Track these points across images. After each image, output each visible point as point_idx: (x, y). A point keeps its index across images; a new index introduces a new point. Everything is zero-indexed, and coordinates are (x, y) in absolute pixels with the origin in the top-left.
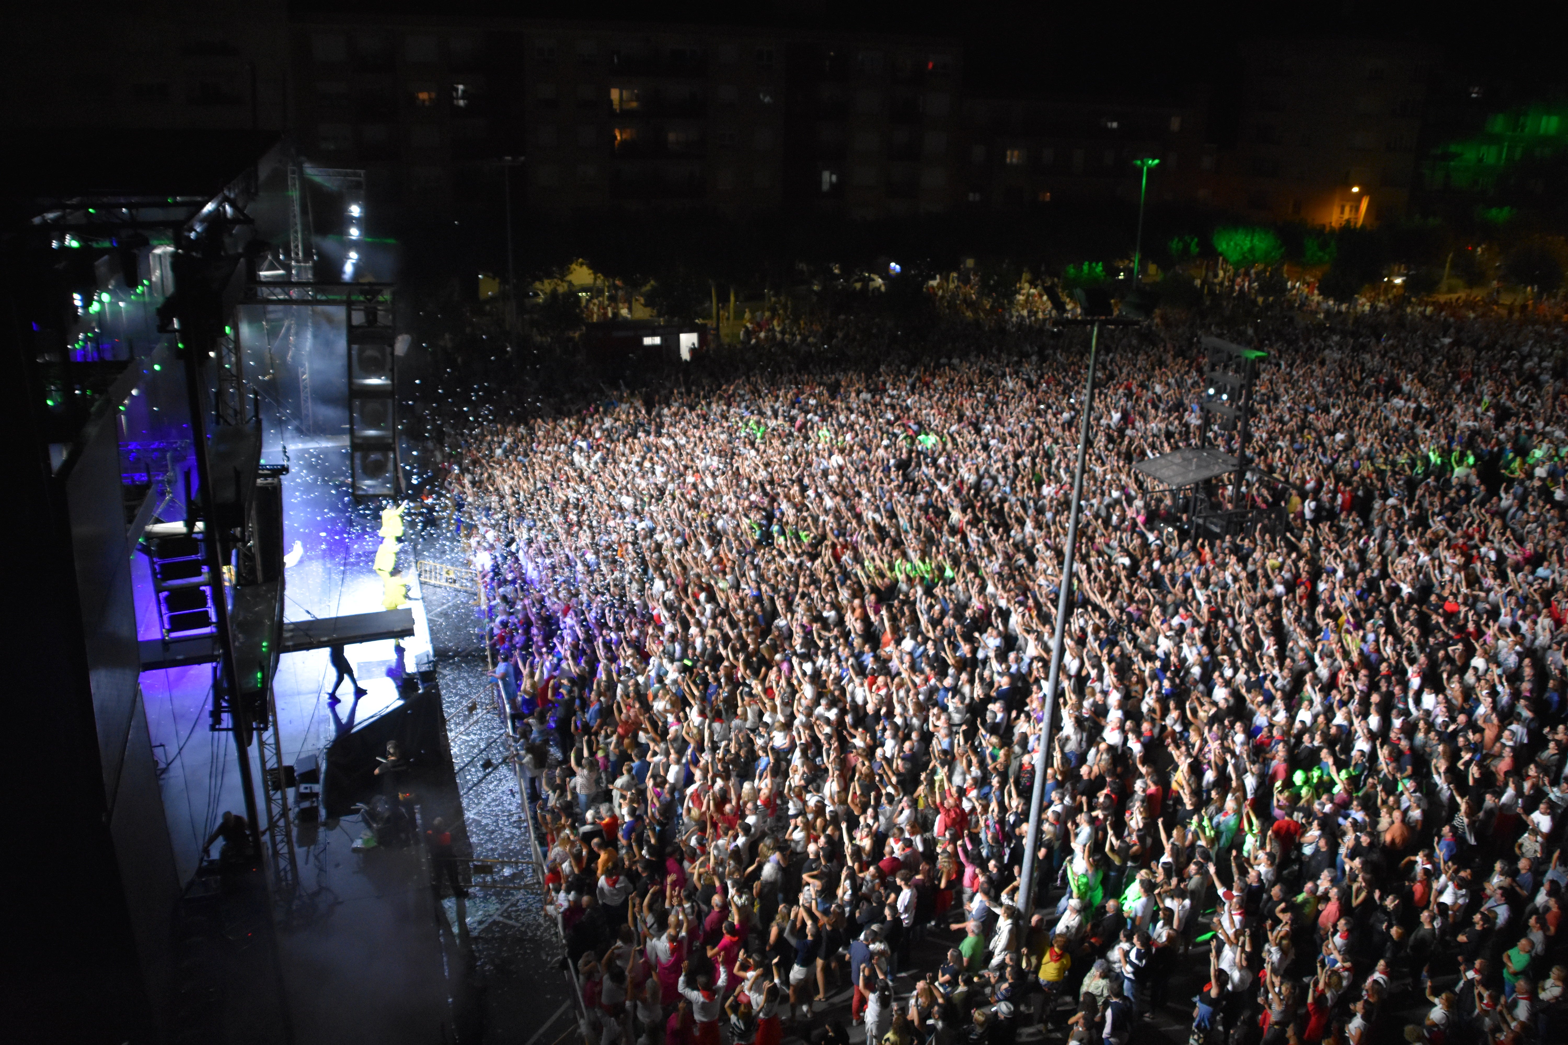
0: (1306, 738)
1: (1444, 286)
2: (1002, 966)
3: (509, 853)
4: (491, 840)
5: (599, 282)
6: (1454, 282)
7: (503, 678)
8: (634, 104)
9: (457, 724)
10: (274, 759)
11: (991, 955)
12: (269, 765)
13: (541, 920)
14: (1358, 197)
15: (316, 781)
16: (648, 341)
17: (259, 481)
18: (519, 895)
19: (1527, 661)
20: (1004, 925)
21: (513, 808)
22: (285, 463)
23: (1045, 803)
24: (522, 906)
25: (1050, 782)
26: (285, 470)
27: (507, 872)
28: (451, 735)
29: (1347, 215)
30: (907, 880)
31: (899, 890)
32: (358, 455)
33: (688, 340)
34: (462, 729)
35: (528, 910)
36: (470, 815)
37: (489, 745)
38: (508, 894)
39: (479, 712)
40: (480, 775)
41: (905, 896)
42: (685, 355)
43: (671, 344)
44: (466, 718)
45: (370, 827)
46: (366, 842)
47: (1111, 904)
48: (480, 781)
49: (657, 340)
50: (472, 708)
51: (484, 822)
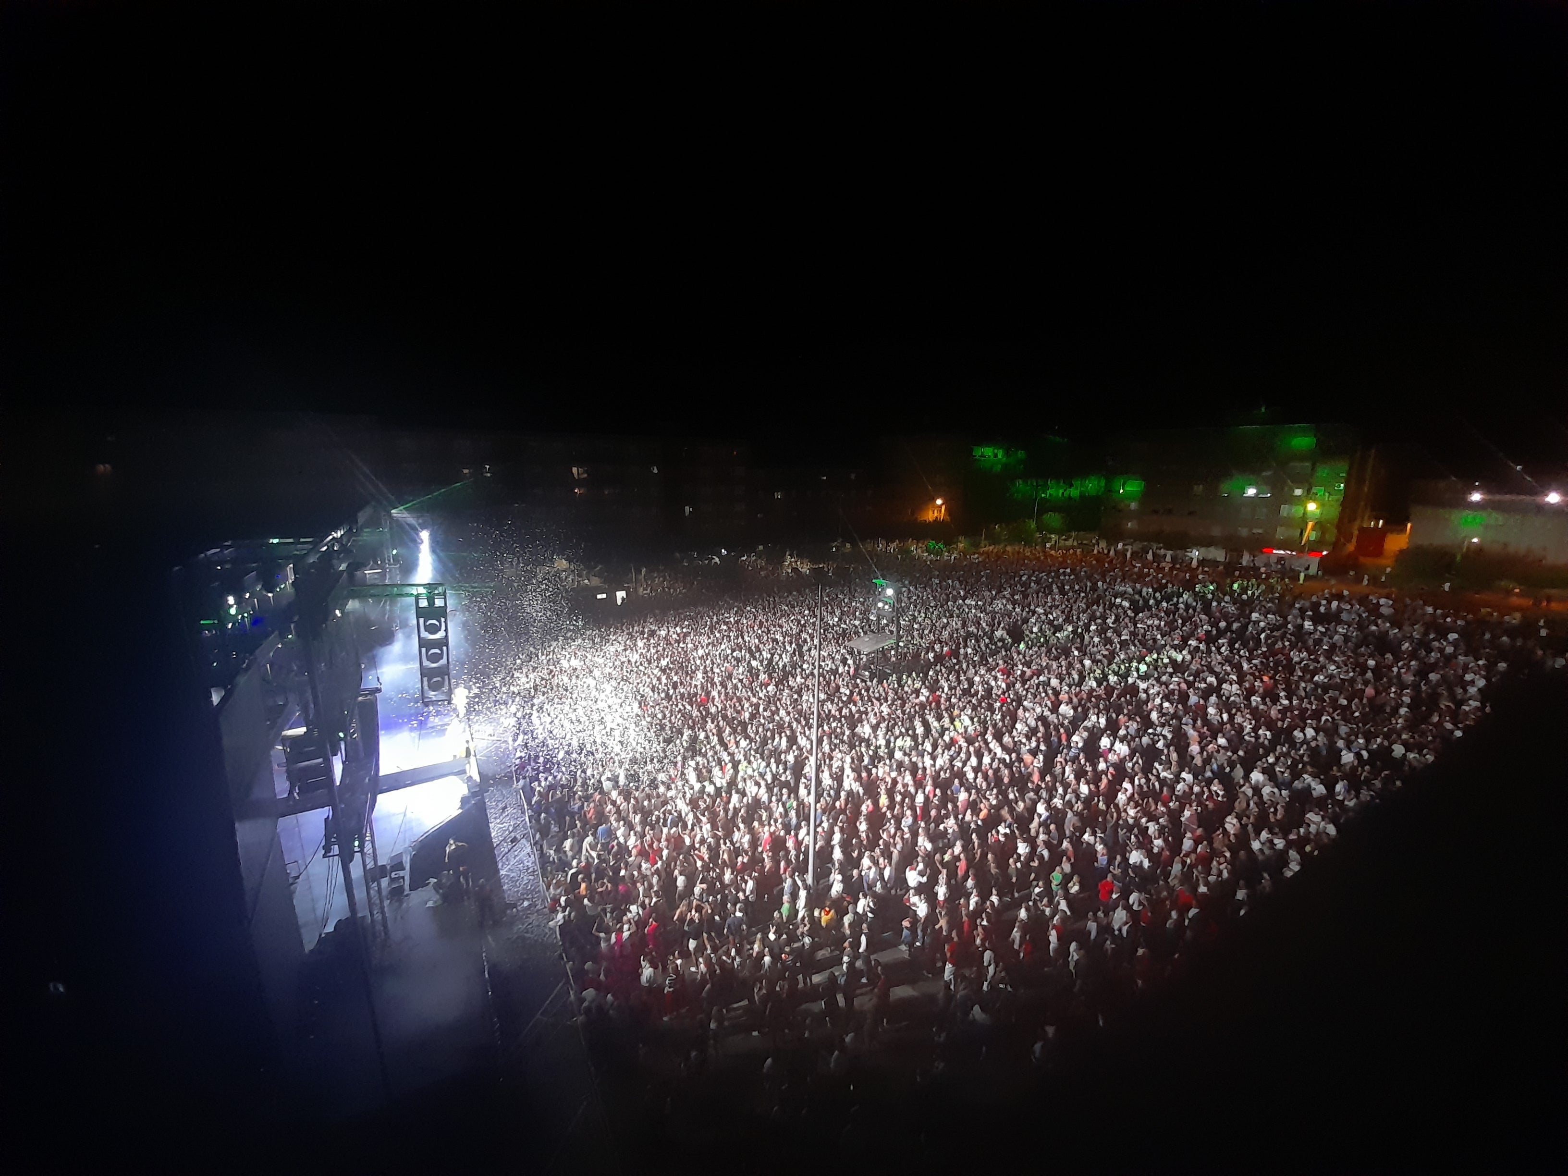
0: (942, 773)
1: (982, 545)
2: (803, 918)
3: (527, 892)
4: (515, 886)
5: (572, 567)
6: (987, 542)
7: (522, 789)
8: (585, 475)
9: (495, 818)
10: (373, 863)
11: (797, 912)
12: (368, 867)
13: (547, 931)
14: (940, 506)
15: (404, 869)
16: (599, 596)
17: (360, 698)
18: (534, 917)
19: (1039, 723)
20: (803, 894)
21: (530, 864)
22: (379, 686)
23: (818, 823)
24: (535, 923)
25: (819, 811)
26: (379, 690)
27: (526, 904)
28: (491, 825)
29: (936, 514)
30: (750, 876)
31: (746, 882)
32: (425, 679)
33: (620, 595)
34: (498, 821)
35: (539, 926)
36: (502, 872)
37: (515, 828)
38: (527, 917)
39: (509, 810)
40: (510, 847)
41: (750, 884)
42: (619, 602)
43: (612, 598)
44: (501, 814)
45: (437, 892)
46: (435, 902)
47: (855, 872)
48: (509, 851)
49: (604, 596)
50: (504, 809)
51: (512, 875)
